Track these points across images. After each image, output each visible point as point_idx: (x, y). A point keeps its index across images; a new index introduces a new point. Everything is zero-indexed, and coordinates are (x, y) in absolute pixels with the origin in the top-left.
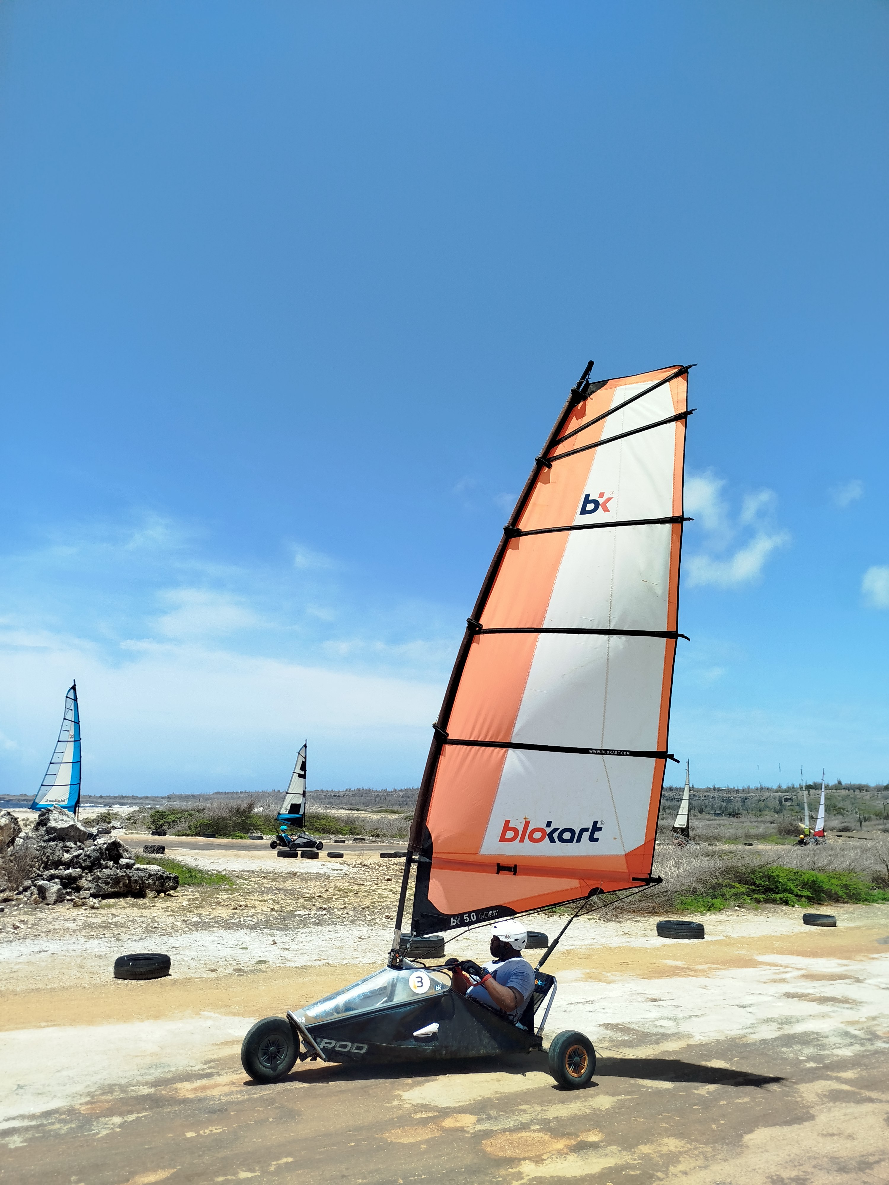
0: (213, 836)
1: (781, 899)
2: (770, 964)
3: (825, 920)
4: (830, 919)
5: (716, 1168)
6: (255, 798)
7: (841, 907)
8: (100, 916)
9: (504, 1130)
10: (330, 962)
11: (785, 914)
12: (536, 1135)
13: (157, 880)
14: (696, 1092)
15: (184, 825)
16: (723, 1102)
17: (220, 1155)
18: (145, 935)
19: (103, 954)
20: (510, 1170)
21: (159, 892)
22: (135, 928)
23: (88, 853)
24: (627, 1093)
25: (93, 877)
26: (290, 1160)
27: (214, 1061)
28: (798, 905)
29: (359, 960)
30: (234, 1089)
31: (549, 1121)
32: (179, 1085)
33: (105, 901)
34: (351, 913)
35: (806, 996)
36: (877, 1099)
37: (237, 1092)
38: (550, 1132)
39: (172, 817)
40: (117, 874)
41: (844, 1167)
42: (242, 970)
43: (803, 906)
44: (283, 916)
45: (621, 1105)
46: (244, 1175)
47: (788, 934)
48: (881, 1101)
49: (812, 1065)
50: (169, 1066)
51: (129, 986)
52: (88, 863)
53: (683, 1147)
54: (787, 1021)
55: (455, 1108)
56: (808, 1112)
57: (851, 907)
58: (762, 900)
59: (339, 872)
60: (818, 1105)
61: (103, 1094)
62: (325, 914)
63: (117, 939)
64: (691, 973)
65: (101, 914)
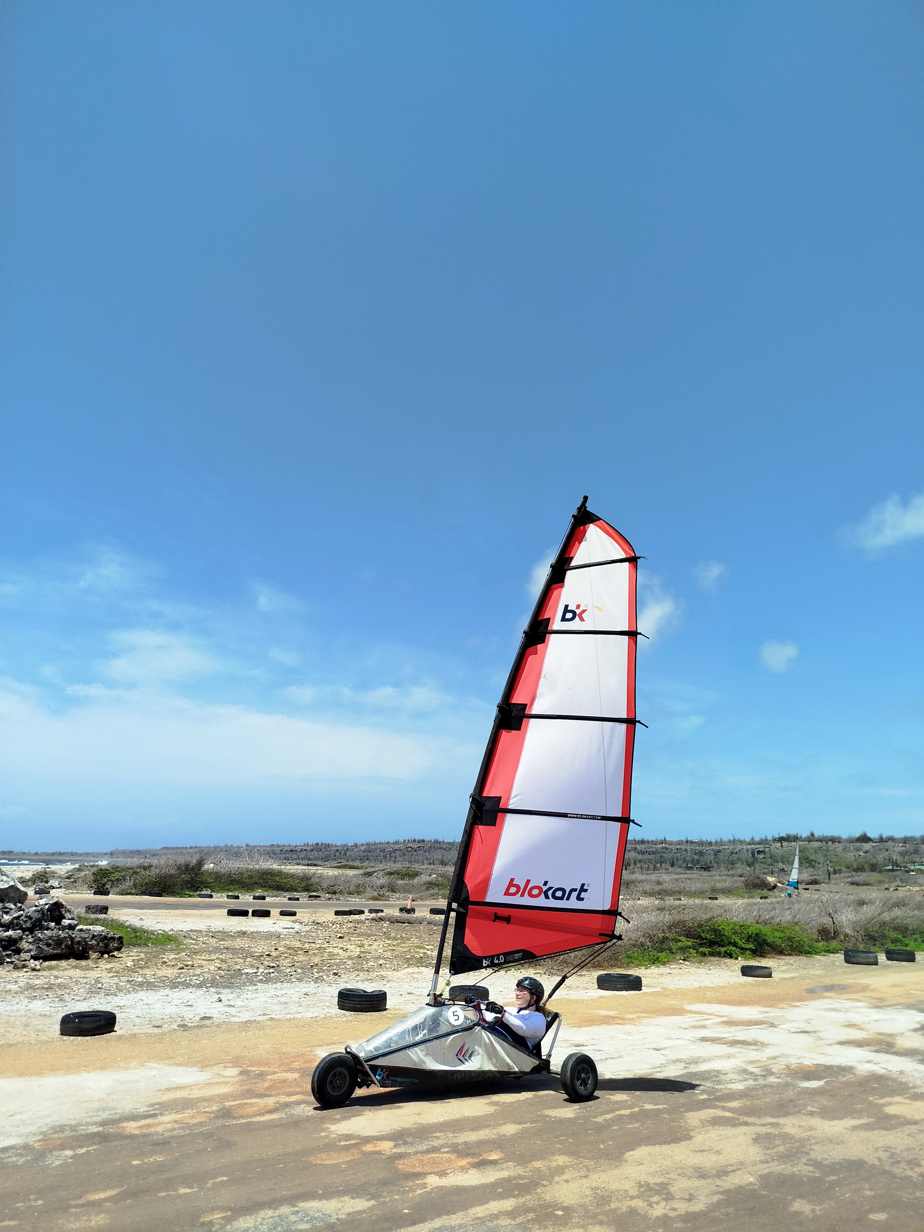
0: (160, 895)
1: (725, 952)
2: (696, 1013)
3: (761, 972)
4: (766, 970)
5: (594, 1176)
6: (205, 854)
7: (783, 959)
8: (42, 978)
9: (417, 1153)
10: (274, 1017)
11: (727, 966)
12: (445, 1155)
13: (100, 941)
14: (594, 1120)
15: (128, 884)
16: (615, 1128)
17: (163, 1177)
18: (88, 996)
19: (48, 1013)
20: (417, 1182)
21: (102, 953)
22: (79, 989)
23: (29, 914)
24: (533, 1122)
25: (34, 939)
26: (225, 1179)
27: (158, 1104)
28: (742, 958)
29: (302, 1014)
30: (176, 1126)
31: (458, 1144)
32: (125, 1124)
33: (47, 964)
34: (299, 971)
35: (720, 1040)
36: (752, 1123)
37: (179, 1128)
38: (456, 1153)
39: (117, 875)
40: (60, 935)
41: (704, 1175)
42: (186, 1025)
43: (746, 959)
44: (230, 975)
45: (525, 1131)
46: (183, 1191)
47: (723, 985)
48: (755, 1124)
49: (705, 1096)
50: (116, 1109)
51: (75, 1042)
52: (28, 925)
53: (570, 1162)
54: (695, 1061)
55: (376, 1136)
56: (688, 1134)
57: (792, 959)
58: (707, 953)
59: (291, 930)
60: (698, 1128)
61: (55, 1133)
62: (273, 972)
63: (61, 1000)
64: (620, 1022)
65: (43, 976)
